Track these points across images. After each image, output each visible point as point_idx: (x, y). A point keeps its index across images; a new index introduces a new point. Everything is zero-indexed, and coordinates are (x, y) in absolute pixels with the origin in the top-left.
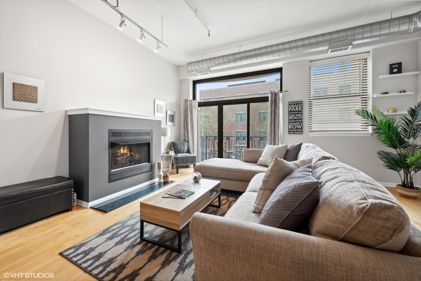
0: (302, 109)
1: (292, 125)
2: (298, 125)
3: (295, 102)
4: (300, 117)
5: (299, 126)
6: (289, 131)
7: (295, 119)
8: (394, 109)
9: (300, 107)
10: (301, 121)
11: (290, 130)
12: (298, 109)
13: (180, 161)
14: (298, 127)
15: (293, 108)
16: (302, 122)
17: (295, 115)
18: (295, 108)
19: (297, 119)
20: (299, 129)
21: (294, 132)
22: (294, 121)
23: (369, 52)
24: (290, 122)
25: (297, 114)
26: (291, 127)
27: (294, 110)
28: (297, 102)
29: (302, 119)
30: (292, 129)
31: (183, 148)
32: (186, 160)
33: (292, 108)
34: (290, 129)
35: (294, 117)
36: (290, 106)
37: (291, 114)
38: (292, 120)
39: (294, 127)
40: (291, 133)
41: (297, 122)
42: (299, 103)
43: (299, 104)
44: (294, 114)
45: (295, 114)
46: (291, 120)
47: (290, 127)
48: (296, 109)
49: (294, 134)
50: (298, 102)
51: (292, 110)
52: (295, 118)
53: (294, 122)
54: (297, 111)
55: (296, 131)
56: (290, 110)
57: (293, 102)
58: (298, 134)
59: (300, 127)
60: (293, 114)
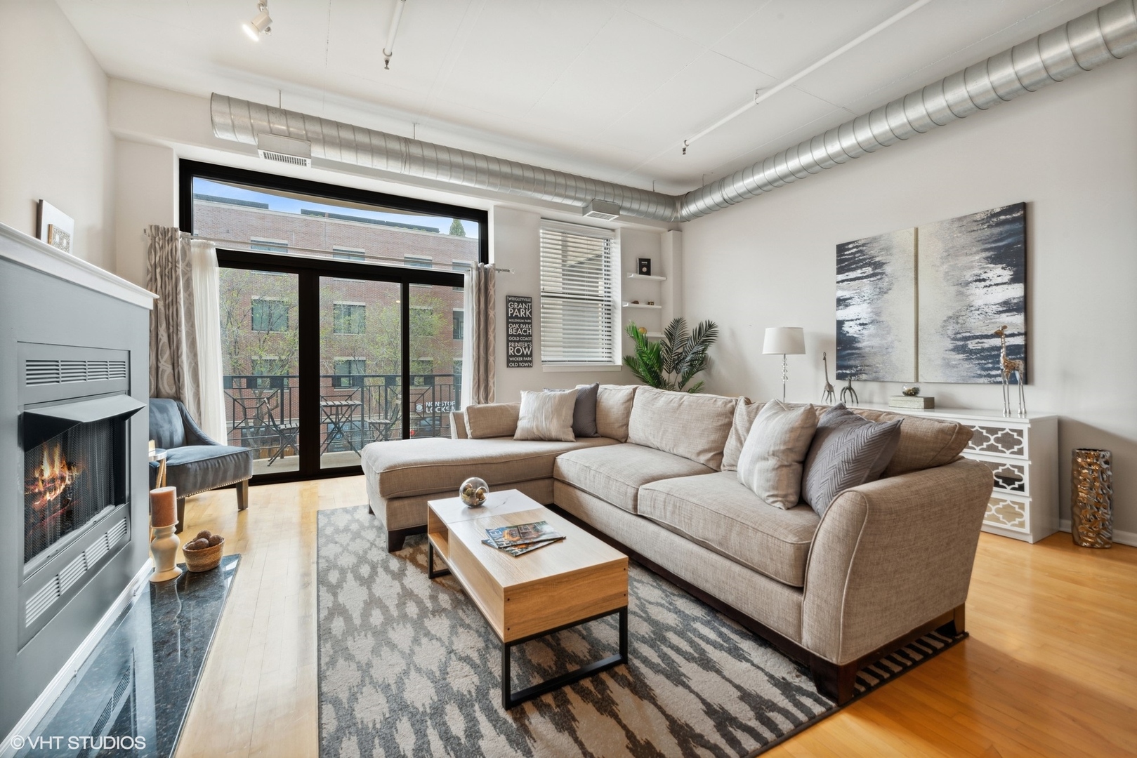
0: (530, 313)
1: (514, 348)
2: (525, 348)
3: (519, 297)
4: (528, 331)
5: (527, 349)
6: (508, 361)
7: (519, 335)
8: (644, 328)
9: (528, 310)
10: (529, 339)
11: (511, 359)
12: (525, 314)
13: (195, 476)
14: (525, 353)
15: (516, 310)
16: (531, 341)
17: (519, 326)
18: (519, 310)
19: (523, 336)
20: (527, 356)
21: (518, 362)
22: (517, 339)
23: (613, 230)
24: (512, 341)
25: (523, 323)
26: (513, 352)
27: (518, 314)
28: (522, 297)
29: (531, 336)
30: (515, 356)
33: (514, 309)
34: (512, 356)
35: (517, 329)
36: (511, 305)
37: (513, 323)
38: (515, 336)
39: (518, 351)
40: (513, 364)
41: (523, 341)
42: (526, 300)
43: (526, 303)
44: (517, 323)
45: (520, 323)
46: (512, 335)
47: (510, 351)
48: (522, 313)
49: (518, 366)
50: (524, 297)
51: (515, 314)
52: (519, 332)
53: (518, 342)
54: (523, 318)
55: (521, 362)
56: (510, 313)
57: (515, 297)
58: (525, 367)
59: (529, 353)
60: (516, 323)
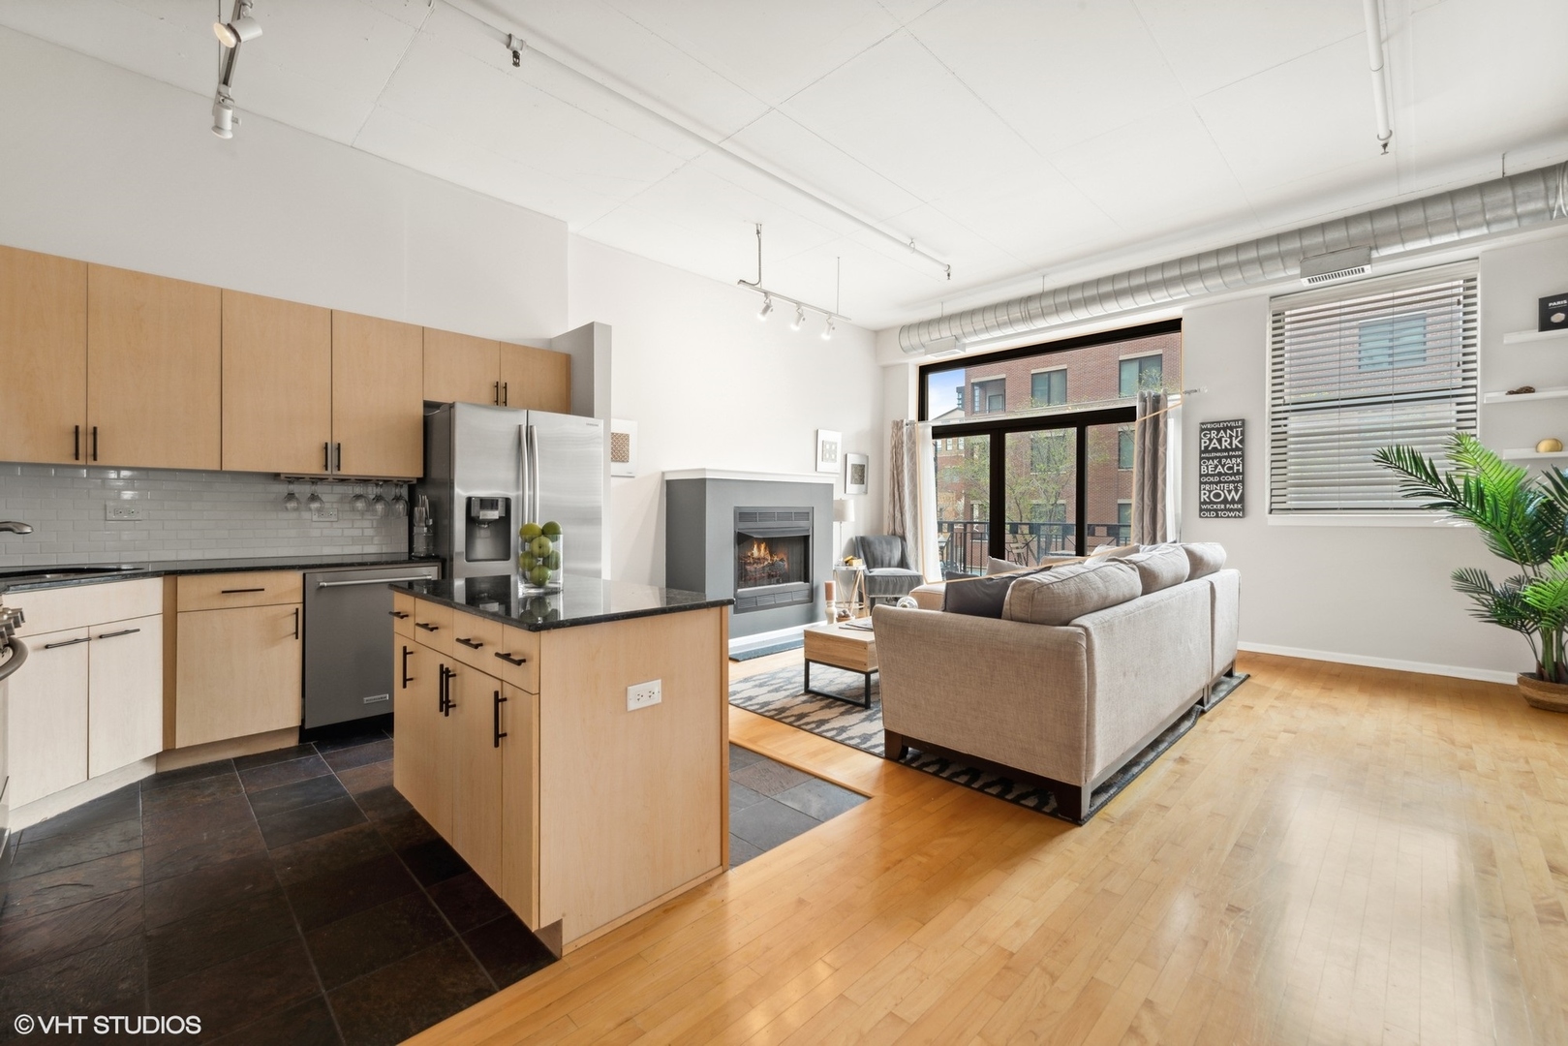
0: (1241, 442)
1: (1210, 492)
2: (1230, 492)
3: (1219, 422)
4: (1235, 468)
5: (1233, 493)
6: (1201, 510)
7: (1220, 474)
8: (1555, 440)
9: (1237, 437)
10: (1238, 478)
11: (1204, 507)
12: (1231, 444)
13: (880, 585)
14: (1229, 498)
15: (1215, 440)
16: (1242, 482)
17: (1220, 462)
18: (1220, 441)
19: (1226, 474)
20: (1233, 501)
21: (1216, 511)
22: (1217, 479)
24: (1205, 483)
25: (1226, 458)
26: (1209, 497)
27: (1217, 445)
28: (1225, 422)
29: (1243, 474)
30: (1211, 502)
31: (888, 553)
32: (895, 585)
33: (1211, 440)
34: (1205, 503)
35: (1216, 466)
36: (1205, 435)
37: (1208, 459)
38: (1211, 475)
39: (1217, 496)
40: (1207, 514)
41: (1226, 482)
42: (1233, 424)
43: (1231, 428)
44: (1216, 458)
45: (1220, 458)
46: (1207, 475)
47: (1202, 496)
48: (1224, 443)
49: (1217, 516)
50: (1229, 421)
51: (1212, 446)
52: (1220, 469)
53: (1216, 483)
54: (1226, 450)
55: (1222, 510)
56: (1203, 445)
57: (1213, 423)
58: (1228, 517)
59: (1236, 498)
60: (1213, 459)
